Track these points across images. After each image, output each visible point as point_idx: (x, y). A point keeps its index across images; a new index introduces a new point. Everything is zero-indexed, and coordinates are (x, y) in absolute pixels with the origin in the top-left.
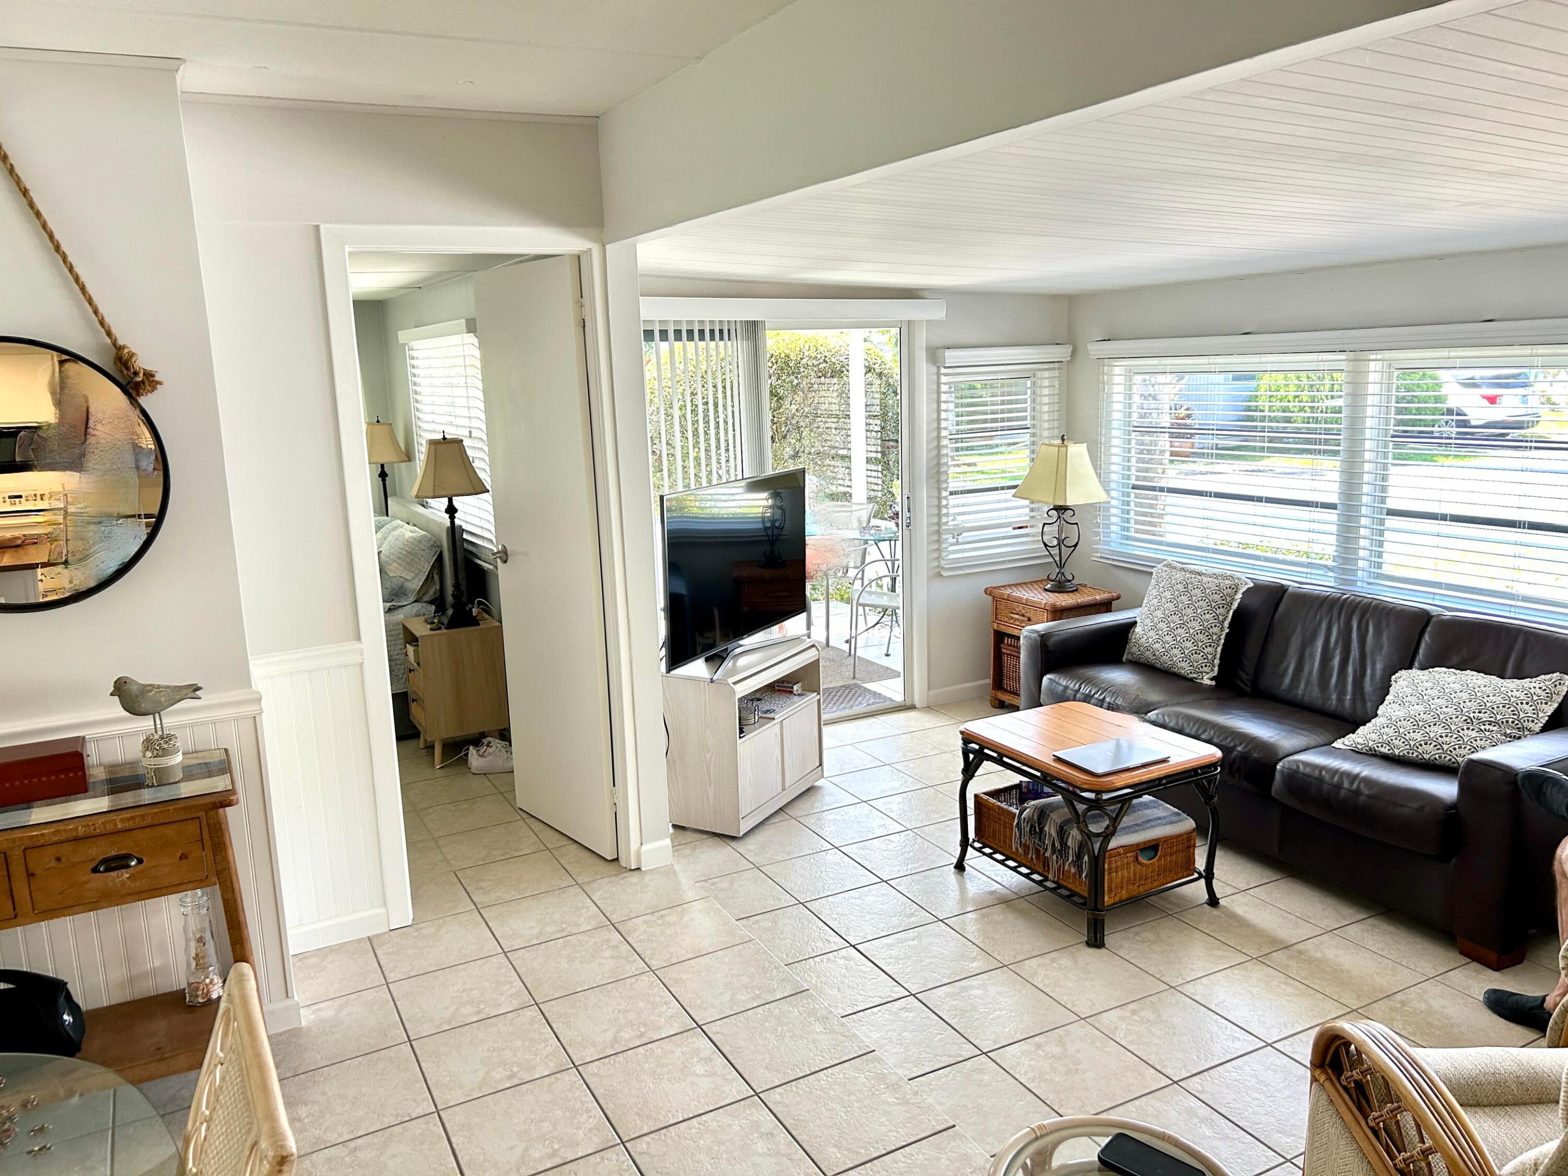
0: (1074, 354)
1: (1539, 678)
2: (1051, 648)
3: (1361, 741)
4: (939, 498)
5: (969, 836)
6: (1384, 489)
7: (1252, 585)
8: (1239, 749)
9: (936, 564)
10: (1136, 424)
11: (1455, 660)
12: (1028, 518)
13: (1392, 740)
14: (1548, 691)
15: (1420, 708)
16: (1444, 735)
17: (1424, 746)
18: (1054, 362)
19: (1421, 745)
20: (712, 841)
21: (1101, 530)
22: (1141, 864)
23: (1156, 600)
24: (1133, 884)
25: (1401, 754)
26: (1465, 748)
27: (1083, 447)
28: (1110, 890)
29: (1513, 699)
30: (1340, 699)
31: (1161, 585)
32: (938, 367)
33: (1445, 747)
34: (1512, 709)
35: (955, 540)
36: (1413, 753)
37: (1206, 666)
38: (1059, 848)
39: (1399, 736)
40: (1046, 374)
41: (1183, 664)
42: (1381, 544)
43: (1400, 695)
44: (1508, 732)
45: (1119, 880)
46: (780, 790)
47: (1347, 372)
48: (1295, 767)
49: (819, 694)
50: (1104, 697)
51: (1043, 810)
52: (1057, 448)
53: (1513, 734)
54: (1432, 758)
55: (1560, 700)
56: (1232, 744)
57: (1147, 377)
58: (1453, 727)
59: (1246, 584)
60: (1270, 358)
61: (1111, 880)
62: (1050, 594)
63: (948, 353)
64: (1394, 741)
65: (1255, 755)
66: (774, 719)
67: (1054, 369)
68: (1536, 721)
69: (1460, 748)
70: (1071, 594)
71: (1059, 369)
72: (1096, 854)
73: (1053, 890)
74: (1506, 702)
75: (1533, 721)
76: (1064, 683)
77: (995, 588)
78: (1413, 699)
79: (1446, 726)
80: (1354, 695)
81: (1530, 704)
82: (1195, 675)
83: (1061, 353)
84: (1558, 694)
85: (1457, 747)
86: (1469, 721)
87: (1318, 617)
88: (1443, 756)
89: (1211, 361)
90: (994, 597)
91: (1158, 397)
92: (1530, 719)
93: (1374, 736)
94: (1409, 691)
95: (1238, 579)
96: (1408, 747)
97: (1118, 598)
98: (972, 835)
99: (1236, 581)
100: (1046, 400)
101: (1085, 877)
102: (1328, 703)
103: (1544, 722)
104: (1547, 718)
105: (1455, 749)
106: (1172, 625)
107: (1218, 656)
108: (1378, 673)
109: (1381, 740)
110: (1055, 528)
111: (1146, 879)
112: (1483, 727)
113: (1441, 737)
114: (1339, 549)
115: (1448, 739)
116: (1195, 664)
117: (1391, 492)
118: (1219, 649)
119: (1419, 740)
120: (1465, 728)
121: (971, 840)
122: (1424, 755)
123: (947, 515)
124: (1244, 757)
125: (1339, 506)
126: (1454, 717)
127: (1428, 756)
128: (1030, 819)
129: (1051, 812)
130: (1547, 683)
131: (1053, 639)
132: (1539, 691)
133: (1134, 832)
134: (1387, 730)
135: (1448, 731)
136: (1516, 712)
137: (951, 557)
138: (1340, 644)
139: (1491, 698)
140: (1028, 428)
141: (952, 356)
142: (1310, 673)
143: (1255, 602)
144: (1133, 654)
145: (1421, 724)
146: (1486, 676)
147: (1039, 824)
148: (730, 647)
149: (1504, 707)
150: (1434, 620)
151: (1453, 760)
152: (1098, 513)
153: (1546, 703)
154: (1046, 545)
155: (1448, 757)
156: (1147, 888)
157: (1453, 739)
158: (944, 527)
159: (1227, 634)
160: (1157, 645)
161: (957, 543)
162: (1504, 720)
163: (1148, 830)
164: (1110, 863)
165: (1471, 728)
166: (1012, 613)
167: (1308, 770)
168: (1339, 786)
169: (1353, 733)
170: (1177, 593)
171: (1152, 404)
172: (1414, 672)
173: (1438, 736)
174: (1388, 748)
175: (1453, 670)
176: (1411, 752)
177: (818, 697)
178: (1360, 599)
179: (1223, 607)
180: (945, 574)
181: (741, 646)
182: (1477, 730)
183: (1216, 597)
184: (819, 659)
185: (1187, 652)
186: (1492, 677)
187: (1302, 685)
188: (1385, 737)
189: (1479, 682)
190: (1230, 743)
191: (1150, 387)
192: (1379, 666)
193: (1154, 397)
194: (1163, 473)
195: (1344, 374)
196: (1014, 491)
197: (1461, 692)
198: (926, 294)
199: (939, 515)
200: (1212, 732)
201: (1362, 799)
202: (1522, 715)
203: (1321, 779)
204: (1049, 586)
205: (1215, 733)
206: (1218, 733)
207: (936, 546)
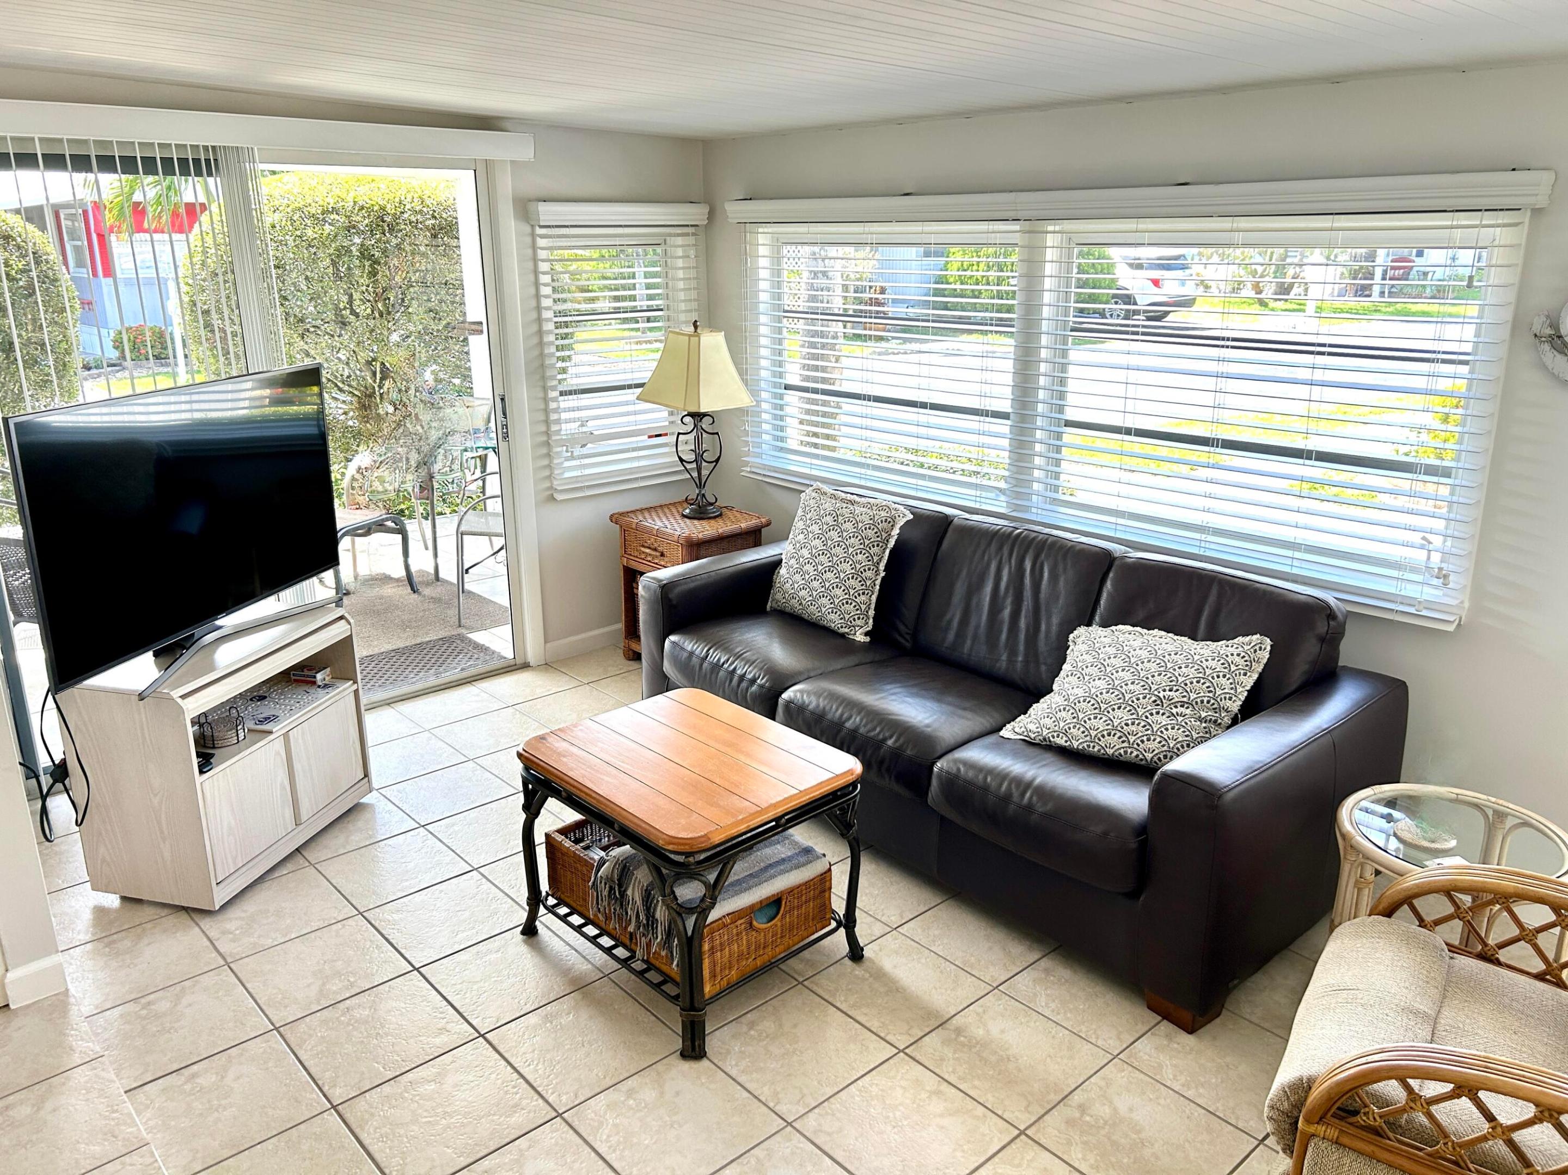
0: (711, 215)
1: (1236, 641)
2: (674, 602)
3: (1032, 727)
4: (546, 400)
5: (542, 888)
6: (1062, 395)
7: (912, 517)
8: (890, 742)
9: (547, 484)
10: (787, 308)
11: (1141, 614)
12: (667, 423)
13: (1070, 728)
14: (1247, 658)
15: (1102, 684)
16: (1129, 722)
17: (1107, 737)
18: (687, 226)
19: (1103, 736)
20: (172, 920)
21: (750, 439)
22: (757, 930)
23: (802, 536)
24: (747, 959)
25: (1080, 747)
26: (1154, 740)
27: (720, 338)
28: (713, 976)
29: (1208, 672)
30: (1011, 660)
31: (808, 517)
32: (532, 226)
33: (1132, 738)
34: (1208, 684)
35: (569, 454)
36: (1094, 747)
37: (859, 618)
38: (645, 922)
39: (1078, 723)
40: (679, 241)
41: (832, 616)
42: (1058, 462)
43: (1080, 665)
44: (1203, 714)
45: (725, 960)
46: (291, 825)
47: (1022, 247)
48: (954, 771)
49: (355, 682)
50: (735, 669)
51: (625, 866)
52: (687, 338)
53: (1208, 718)
54: (1116, 753)
55: (1260, 670)
56: (881, 737)
57: (816, 249)
58: (1141, 711)
59: (905, 515)
60: (935, 227)
61: (714, 964)
62: (687, 520)
63: (543, 207)
64: (1072, 730)
65: (909, 752)
66: (271, 732)
67: (687, 235)
68: (1234, 698)
69: (1149, 740)
70: (712, 521)
71: (694, 234)
72: (690, 933)
73: (641, 974)
74: (1201, 675)
75: (1230, 699)
76: (689, 648)
77: (621, 514)
78: (1094, 671)
79: (1133, 710)
80: (1026, 655)
81: (1228, 676)
82: (846, 630)
83: (695, 214)
84: (1258, 662)
85: (1145, 738)
86: (1158, 702)
87: (986, 558)
88: (1129, 751)
89: (867, 229)
90: (621, 527)
91: (830, 274)
92: (1228, 696)
93: (1048, 722)
94: (1089, 659)
95: (895, 510)
96: (1088, 738)
97: (768, 524)
98: (544, 886)
99: (893, 512)
100: (680, 274)
101: (678, 965)
102: (998, 665)
103: (1243, 699)
104: (1246, 694)
105: (1142, 741)
106: (820, 568)
107: (873, 606)
108: (1054, 628)
109: (1056, 728)
110: (691, 437)
111: (764, 947)
112: (1174, 711)
113: (1127, 725)
114: (1012, 468)
115: (1134, 728)
116: (847, 617)
117: (1071, 399)
118: (874, 598)
119: (1101, 729)
120: (1154, 711)
121: (544, 894)
122: (1107, 750)
123: (558, 421)
124: (896, 754)
125: (1012, 416)
126: (1141, 696)
127: (1112, 751)
128: (609, 879)
129: (635, 869)
130: (1246, 648)
131: (678, 590)
132: (1237, 659)
133: (746, 890)
134: (1064, 714)
135: (1134, 716)
136: (1212, 689)
137: (567, 475)
138: (1011, 592)
139: (1183, 669)
140: (662, 310)
141: (548, 213)
142: (977, 627)
143: (916, 535)
144: (777, 601)
145: (1103, 706)
146: (1176, 637)
147: (620, 886)
148: (197, 632)
149: (1198, 682)
150: (1117, 563)
151: (1141, 756)
152: (745, 418)
153: (1245, 674)
154: (681, 460)
155: (1135, 753)
156: (766, 957)
157: (1140, 728)
158: (554, 438)
159: (883, 578)
160: (803, 593)
161: (572, 458)
162: (1199, 700)
163: (765, 884)
164: (712, 940)
165: (1161, 712)
166: (643, 546)
167: (971, 774)
168: (1007, 798)
169: (1025, 713)
170: (825, 527)
171: (822, 281)
172: (1096, 631)
173: (1123, 724)
174: (1065, 738)
175: (1138, 629)
176: (1092, 745)
177: (355, 687)
178: (1034, 535)
179: (878, 545)
180: (559, 497)
181: (220, 628)
182: (1167, 714)
183: (870, 533)
184: (351, 636)
185: (837, 601)
186: (1183, 638)
187: (969, 642)
188: (1062, 724)
189: (1170, 648)
190: (879, 733)
191: (820, 261)
192: (1055, 620)
193: (825, 274)
194: (837, 361)
195: (1017, 249)
196: (639, 390)
197: (1149, 661)
198: (507, 125)
199: (547, 422)
200: (858, 719)
201: (1034, 817)
202: (1219, 692)
203: (985, 788)
204: (687, 511)
205: (861, 720)
206: (864, 721)
207: (546, 462)
